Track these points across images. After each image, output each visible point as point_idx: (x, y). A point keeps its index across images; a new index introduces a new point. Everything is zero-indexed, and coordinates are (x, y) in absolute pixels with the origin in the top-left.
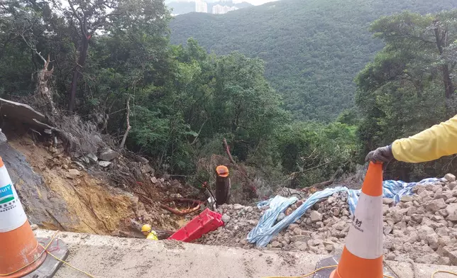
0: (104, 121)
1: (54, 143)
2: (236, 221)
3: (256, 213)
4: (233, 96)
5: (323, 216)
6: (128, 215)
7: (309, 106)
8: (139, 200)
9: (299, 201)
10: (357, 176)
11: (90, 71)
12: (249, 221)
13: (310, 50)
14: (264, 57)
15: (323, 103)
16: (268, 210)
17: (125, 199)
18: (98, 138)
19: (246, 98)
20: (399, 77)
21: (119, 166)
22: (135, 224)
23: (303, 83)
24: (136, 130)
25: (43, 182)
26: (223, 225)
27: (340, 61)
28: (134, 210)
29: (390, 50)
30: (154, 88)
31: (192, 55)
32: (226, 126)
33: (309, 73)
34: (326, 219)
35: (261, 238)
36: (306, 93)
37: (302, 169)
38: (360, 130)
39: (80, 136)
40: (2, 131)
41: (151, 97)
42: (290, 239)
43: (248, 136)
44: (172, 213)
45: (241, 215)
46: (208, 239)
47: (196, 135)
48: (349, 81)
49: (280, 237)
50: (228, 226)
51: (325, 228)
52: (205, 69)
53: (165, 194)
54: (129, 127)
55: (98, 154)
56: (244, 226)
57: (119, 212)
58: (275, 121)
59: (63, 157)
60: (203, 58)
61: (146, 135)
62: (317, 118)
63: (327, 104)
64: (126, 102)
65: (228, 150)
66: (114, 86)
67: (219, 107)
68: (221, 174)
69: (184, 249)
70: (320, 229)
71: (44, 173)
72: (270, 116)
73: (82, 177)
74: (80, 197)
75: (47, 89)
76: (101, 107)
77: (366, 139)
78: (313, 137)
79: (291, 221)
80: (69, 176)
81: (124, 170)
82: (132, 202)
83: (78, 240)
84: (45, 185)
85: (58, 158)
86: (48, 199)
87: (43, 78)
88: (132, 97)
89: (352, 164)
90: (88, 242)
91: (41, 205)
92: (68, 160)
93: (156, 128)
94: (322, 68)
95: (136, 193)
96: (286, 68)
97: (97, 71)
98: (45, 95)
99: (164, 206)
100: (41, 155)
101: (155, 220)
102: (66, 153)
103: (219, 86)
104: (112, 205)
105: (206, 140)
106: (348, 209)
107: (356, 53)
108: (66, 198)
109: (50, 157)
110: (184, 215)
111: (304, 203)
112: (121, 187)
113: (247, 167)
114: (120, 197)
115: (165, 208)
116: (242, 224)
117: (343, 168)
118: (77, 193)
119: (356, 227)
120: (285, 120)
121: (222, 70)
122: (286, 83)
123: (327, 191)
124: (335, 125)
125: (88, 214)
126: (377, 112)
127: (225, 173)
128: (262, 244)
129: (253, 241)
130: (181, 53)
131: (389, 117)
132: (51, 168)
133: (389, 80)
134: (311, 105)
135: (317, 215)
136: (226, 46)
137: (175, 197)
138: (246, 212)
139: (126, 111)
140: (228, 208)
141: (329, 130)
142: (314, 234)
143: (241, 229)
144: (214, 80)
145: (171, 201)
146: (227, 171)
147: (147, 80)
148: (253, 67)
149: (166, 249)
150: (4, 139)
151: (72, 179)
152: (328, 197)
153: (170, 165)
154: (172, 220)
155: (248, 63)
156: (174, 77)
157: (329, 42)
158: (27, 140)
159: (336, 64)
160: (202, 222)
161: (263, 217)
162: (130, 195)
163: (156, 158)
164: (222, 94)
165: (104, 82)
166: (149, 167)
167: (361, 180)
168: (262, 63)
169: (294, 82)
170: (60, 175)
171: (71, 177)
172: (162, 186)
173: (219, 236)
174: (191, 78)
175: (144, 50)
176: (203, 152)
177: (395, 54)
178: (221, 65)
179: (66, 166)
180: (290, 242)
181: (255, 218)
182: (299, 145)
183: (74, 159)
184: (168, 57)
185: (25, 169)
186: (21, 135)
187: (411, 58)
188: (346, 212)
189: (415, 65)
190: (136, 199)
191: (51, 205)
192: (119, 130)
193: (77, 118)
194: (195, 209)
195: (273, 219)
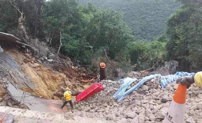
0: (50, 41)
1: (27, 51)
2: (109, 88)
3: (118, 85)
4: (109, 29)
5: (149, 88)
6: (61, 83)
7: (144, 33)
8: (66, 76)
9: (138, 80)
10: (165, 67)
11: (43, 18)
12: (114, 89)
13: (145, 7)
14: (124, 10)
15: (150, 32)
16: (123, 84)
17: (60, 76)
18: (47, 49)
19: (114, 30)
20: (188, 20)
21: (57, 61)
22: (63, 89)
23: (141, 22)
24: (65, 45)
25: (22, 69)
26: (103, 89)
27: (159, 12)
28: (64, 81)
29: (184, 7)
30: (72, 25)
31: (90, 10)
32: (106, 43)
33: (144, 18)
34: (150, 89)
35: (120, 97)
36: (142, 27)
37: (139, 63)
38: (167, 45)
39: (39, 48)
40: (1, 47)
41: (71, 30)
42: (133, 98)
43: (115, 47)
44: (81, 82)
45: (111, 85)
46: (96, 96)
47: (92, 47)
48: (162, 21)
49: (128, 97)
50: (105, 90)
51: (150, 94)
52: (95, 16)
53: (78, 74)
54: (61, 44)
55: (47, 56)
56: (112, 91)
57: (58, 82)
58: (128, 41)
59: (31, 58)
60: (95, 11)
61: (69, 47)
62: (147, 38)
63: (152, 32)
64: (60, 32)
65: (106, 54)
66: (54, 25)
67: (103, 34)
68: (102, 66)
69: (74, 120)
70: (147, 94)
71: (23, 65)
72: (125, 38)
73: (40, 67)
74: (40, 76)
75: (23, 27)
76: (48, 35)
77: (170, 49)
78: (145, 48)
79: (134, 90)
80: (34, 66)
81: (59, 63)
82: (63, 77)
83: (20, 113)
84: (23, 71)
85: (29, 58)
86: (25, 77)
87: (20, 22)
88: (62, 30)
89: (163, 61)
90: (25, 115)
91: (21, 80)
92: (34, 59)
93: (73, 44)
94: (150, 15)
95: (65, 74)
96: (134, 15)
97: (46, 18)
98: (22, 29)
99: (78, 79)
100: (21, 57)
101: (74, 85)
102: (33, 56)
103: (102, 24)
104: (54, 79)
105: (96, 50)
106: (161, 85)
107: (166, 8)
108: (33, 77)
109: (25, 58)
110: (86, 83)
111: (140, 82)
112: (58, 71)
113: (114, 62)
114: (57, 75)
115: (78, 80)
116: (111, 90)
117: (158, 62)
118: (38, 74)
119: (169, 120)
120: (132, 40)
121: (104, 17)
122: (133, 22)
123: (151, 76)
124: (156, 42)
125: (43, 83)
126: (176, 37)
127: (104, 66)
128: (120, 100)
129: (116, 98)
130: (84, 9)
131: (182, 39)
132: (26, 63)
133: (182, 22)
134: (145, 32)
135: (146, 87)
136: (106, 5)
137: (83, 75)
138: (113, 84)
139: (60, 36)
140: (105, 82)
141: (152, 45)
142: (144, 96)
143: (111, 92)
144: (100, 22)
145: (81, 77)
146: (105, 65)
147: (69, 22)
148: (118, 15)
149: (65, 120)
150: (2, 50)
151: (35, 68)
152: (151, 79)
153: (80, 60)
154: (81, 85)
155: (116, 13)
156: (81, 20)
157: (154, 3)
158: (14, 50)
159: (157, 13)
160: (93, 88)
161: (121, 87)
162: (62, 74)
163: (74, 58)
164: (104, 28)
165: (49, 23)
166: (71, 62)
167: (167, 69)
168: (122, 14)
169: (137, 22)
170: (30, 66)
171: (35, 67)
172: (77, 70)
173: (101, 94)
174: (89, 21)
175: (67, 8)
176: (95, 55)
177: (186, 9)
178: (103, 14)
179: (33, 62)
180: (133, 100)
181: (117, 87)
182: (139, 51)
183: (36, 58)
184: (78, 11)
185: (14, 64)
186: (12, 48)
187: (193, 11)
188: (160, 87)
189: (195, 15)
190: (65, 76)
191: (26, 80)
192: (57, 45)
193: (37, 40)
194: (91, 80)
195: (125, 88)
